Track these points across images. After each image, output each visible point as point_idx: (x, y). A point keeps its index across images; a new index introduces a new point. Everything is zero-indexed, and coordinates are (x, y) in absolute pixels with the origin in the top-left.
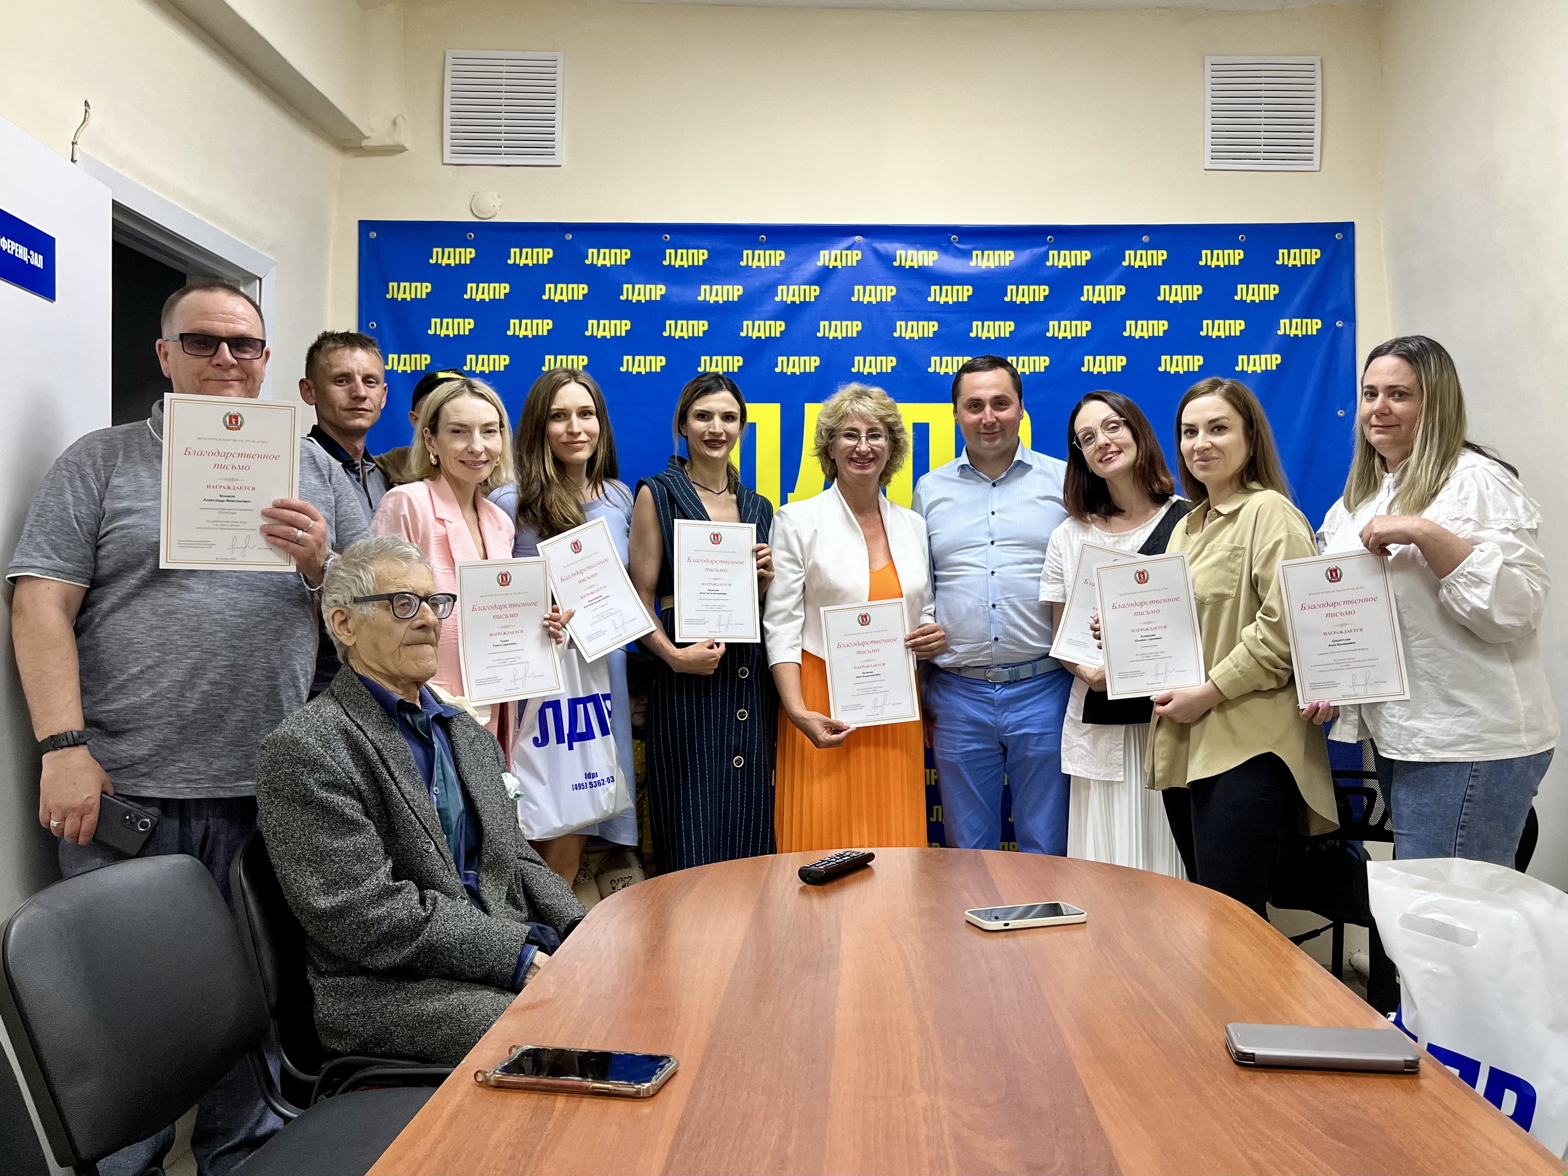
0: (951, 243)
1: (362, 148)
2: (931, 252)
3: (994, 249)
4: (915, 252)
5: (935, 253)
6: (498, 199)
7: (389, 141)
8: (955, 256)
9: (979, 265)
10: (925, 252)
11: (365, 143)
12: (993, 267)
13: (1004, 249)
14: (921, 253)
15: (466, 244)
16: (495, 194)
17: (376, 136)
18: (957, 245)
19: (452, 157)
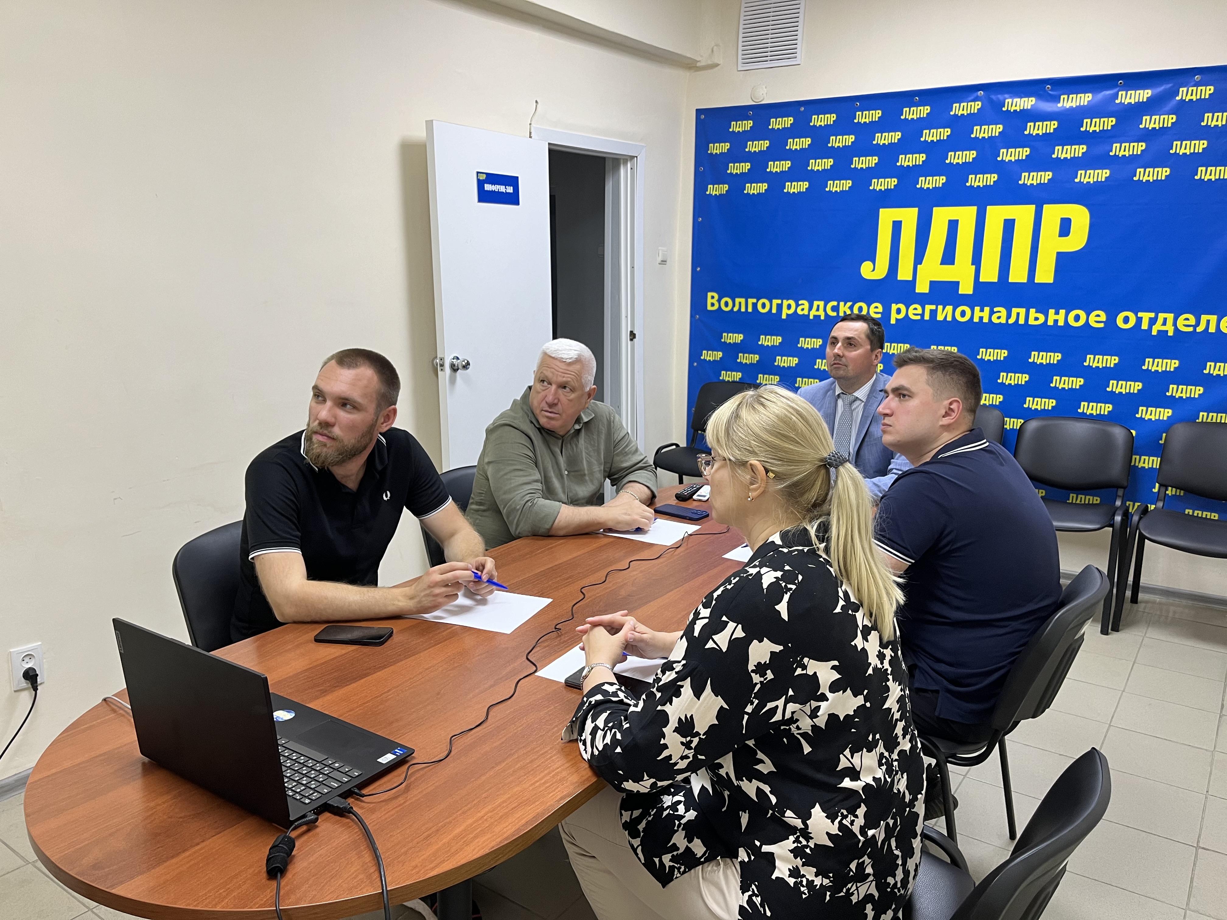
0: (1045, 91)
1: (697, 67)
2: (1030, 99)
3: (1077, 93)
4: (1018, 100)
5: (1034, 99)
6: (765, 90)
7: (710, 62)
8: (1047, 100)
9: (1065, 105)
10: (1026, 99)
11: (698, 64)
12: (1074, 106)
13: (1085, 92)
14: (1023, 99)
15: (747, 119)
16: (764, 87)
17: (703, 60)
18: (1050, 92)
19: (742, 66)
